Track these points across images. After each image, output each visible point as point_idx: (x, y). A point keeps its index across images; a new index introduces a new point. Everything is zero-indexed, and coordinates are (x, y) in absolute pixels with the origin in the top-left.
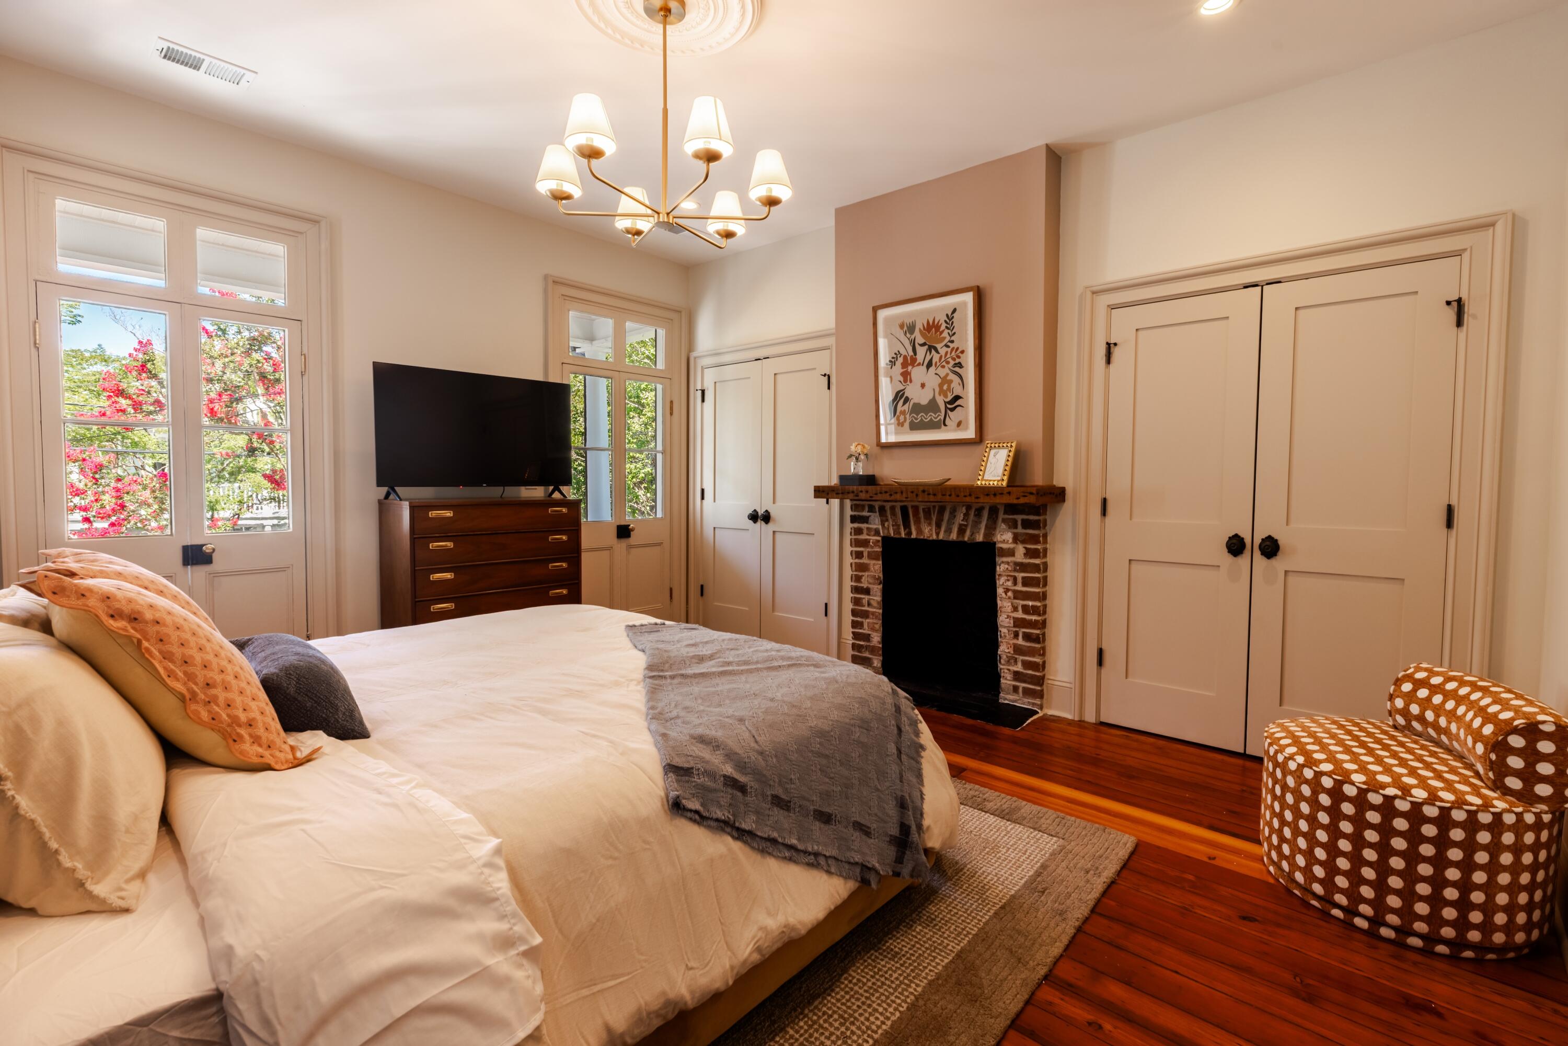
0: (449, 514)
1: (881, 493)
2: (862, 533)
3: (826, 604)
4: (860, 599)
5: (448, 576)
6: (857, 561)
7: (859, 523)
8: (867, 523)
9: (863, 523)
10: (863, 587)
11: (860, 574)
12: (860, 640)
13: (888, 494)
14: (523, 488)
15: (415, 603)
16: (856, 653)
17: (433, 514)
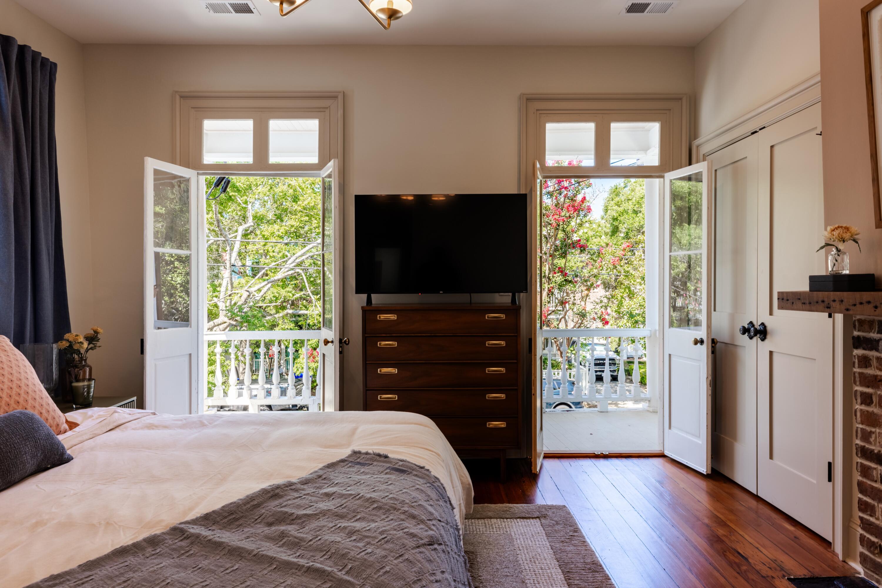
0: (393, 317)
1: (861, 303)
2: (870, 366)
3: (830, 464)
4: (869, 468)
5: (394, 371)
6: (863, 407)
7: (864, 349)
8: (877, 350)
9: (871, 349)
10: (872, 451)
11: (868, 429)
12: (872, 534)
13: (871, 306)
14: (497, 295)
15: (367, 389)
16: (867, 553)
17: (383, 317)
